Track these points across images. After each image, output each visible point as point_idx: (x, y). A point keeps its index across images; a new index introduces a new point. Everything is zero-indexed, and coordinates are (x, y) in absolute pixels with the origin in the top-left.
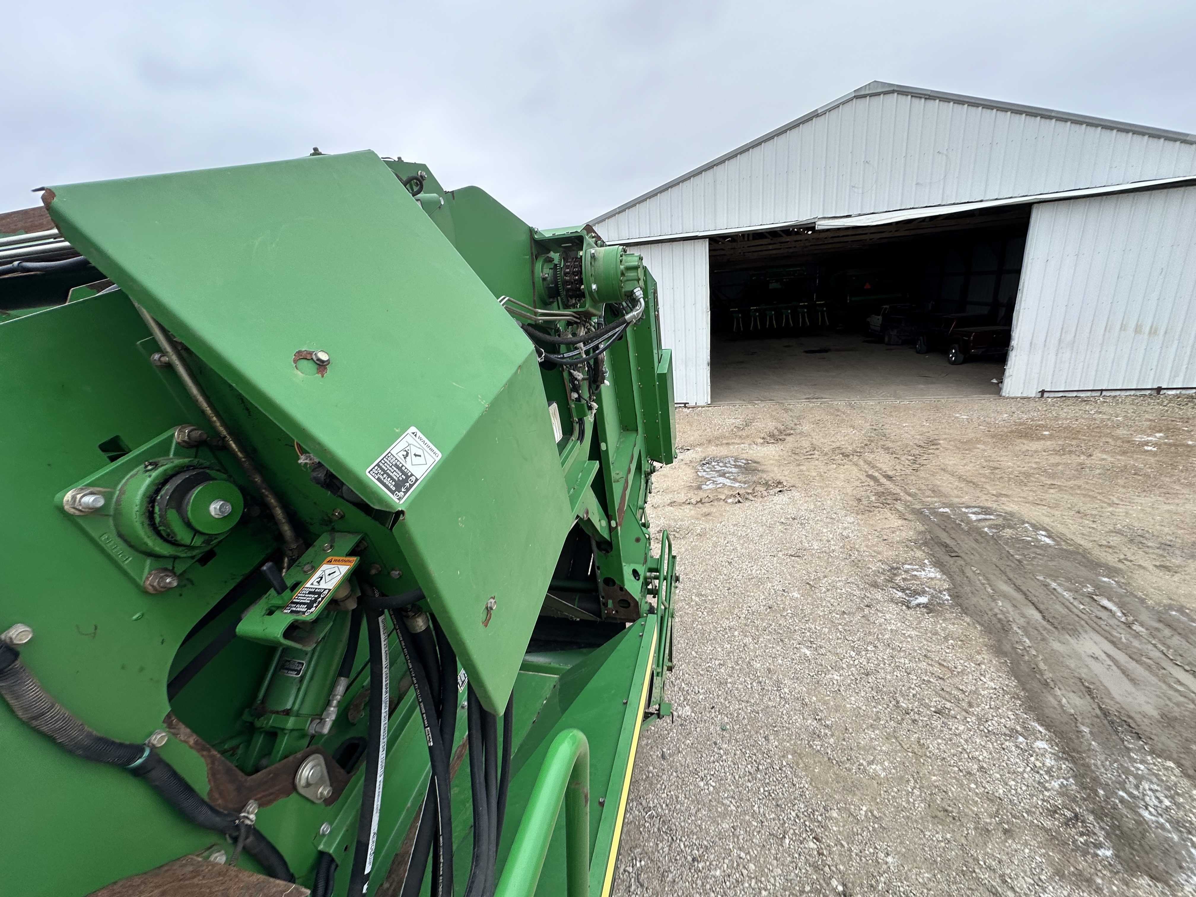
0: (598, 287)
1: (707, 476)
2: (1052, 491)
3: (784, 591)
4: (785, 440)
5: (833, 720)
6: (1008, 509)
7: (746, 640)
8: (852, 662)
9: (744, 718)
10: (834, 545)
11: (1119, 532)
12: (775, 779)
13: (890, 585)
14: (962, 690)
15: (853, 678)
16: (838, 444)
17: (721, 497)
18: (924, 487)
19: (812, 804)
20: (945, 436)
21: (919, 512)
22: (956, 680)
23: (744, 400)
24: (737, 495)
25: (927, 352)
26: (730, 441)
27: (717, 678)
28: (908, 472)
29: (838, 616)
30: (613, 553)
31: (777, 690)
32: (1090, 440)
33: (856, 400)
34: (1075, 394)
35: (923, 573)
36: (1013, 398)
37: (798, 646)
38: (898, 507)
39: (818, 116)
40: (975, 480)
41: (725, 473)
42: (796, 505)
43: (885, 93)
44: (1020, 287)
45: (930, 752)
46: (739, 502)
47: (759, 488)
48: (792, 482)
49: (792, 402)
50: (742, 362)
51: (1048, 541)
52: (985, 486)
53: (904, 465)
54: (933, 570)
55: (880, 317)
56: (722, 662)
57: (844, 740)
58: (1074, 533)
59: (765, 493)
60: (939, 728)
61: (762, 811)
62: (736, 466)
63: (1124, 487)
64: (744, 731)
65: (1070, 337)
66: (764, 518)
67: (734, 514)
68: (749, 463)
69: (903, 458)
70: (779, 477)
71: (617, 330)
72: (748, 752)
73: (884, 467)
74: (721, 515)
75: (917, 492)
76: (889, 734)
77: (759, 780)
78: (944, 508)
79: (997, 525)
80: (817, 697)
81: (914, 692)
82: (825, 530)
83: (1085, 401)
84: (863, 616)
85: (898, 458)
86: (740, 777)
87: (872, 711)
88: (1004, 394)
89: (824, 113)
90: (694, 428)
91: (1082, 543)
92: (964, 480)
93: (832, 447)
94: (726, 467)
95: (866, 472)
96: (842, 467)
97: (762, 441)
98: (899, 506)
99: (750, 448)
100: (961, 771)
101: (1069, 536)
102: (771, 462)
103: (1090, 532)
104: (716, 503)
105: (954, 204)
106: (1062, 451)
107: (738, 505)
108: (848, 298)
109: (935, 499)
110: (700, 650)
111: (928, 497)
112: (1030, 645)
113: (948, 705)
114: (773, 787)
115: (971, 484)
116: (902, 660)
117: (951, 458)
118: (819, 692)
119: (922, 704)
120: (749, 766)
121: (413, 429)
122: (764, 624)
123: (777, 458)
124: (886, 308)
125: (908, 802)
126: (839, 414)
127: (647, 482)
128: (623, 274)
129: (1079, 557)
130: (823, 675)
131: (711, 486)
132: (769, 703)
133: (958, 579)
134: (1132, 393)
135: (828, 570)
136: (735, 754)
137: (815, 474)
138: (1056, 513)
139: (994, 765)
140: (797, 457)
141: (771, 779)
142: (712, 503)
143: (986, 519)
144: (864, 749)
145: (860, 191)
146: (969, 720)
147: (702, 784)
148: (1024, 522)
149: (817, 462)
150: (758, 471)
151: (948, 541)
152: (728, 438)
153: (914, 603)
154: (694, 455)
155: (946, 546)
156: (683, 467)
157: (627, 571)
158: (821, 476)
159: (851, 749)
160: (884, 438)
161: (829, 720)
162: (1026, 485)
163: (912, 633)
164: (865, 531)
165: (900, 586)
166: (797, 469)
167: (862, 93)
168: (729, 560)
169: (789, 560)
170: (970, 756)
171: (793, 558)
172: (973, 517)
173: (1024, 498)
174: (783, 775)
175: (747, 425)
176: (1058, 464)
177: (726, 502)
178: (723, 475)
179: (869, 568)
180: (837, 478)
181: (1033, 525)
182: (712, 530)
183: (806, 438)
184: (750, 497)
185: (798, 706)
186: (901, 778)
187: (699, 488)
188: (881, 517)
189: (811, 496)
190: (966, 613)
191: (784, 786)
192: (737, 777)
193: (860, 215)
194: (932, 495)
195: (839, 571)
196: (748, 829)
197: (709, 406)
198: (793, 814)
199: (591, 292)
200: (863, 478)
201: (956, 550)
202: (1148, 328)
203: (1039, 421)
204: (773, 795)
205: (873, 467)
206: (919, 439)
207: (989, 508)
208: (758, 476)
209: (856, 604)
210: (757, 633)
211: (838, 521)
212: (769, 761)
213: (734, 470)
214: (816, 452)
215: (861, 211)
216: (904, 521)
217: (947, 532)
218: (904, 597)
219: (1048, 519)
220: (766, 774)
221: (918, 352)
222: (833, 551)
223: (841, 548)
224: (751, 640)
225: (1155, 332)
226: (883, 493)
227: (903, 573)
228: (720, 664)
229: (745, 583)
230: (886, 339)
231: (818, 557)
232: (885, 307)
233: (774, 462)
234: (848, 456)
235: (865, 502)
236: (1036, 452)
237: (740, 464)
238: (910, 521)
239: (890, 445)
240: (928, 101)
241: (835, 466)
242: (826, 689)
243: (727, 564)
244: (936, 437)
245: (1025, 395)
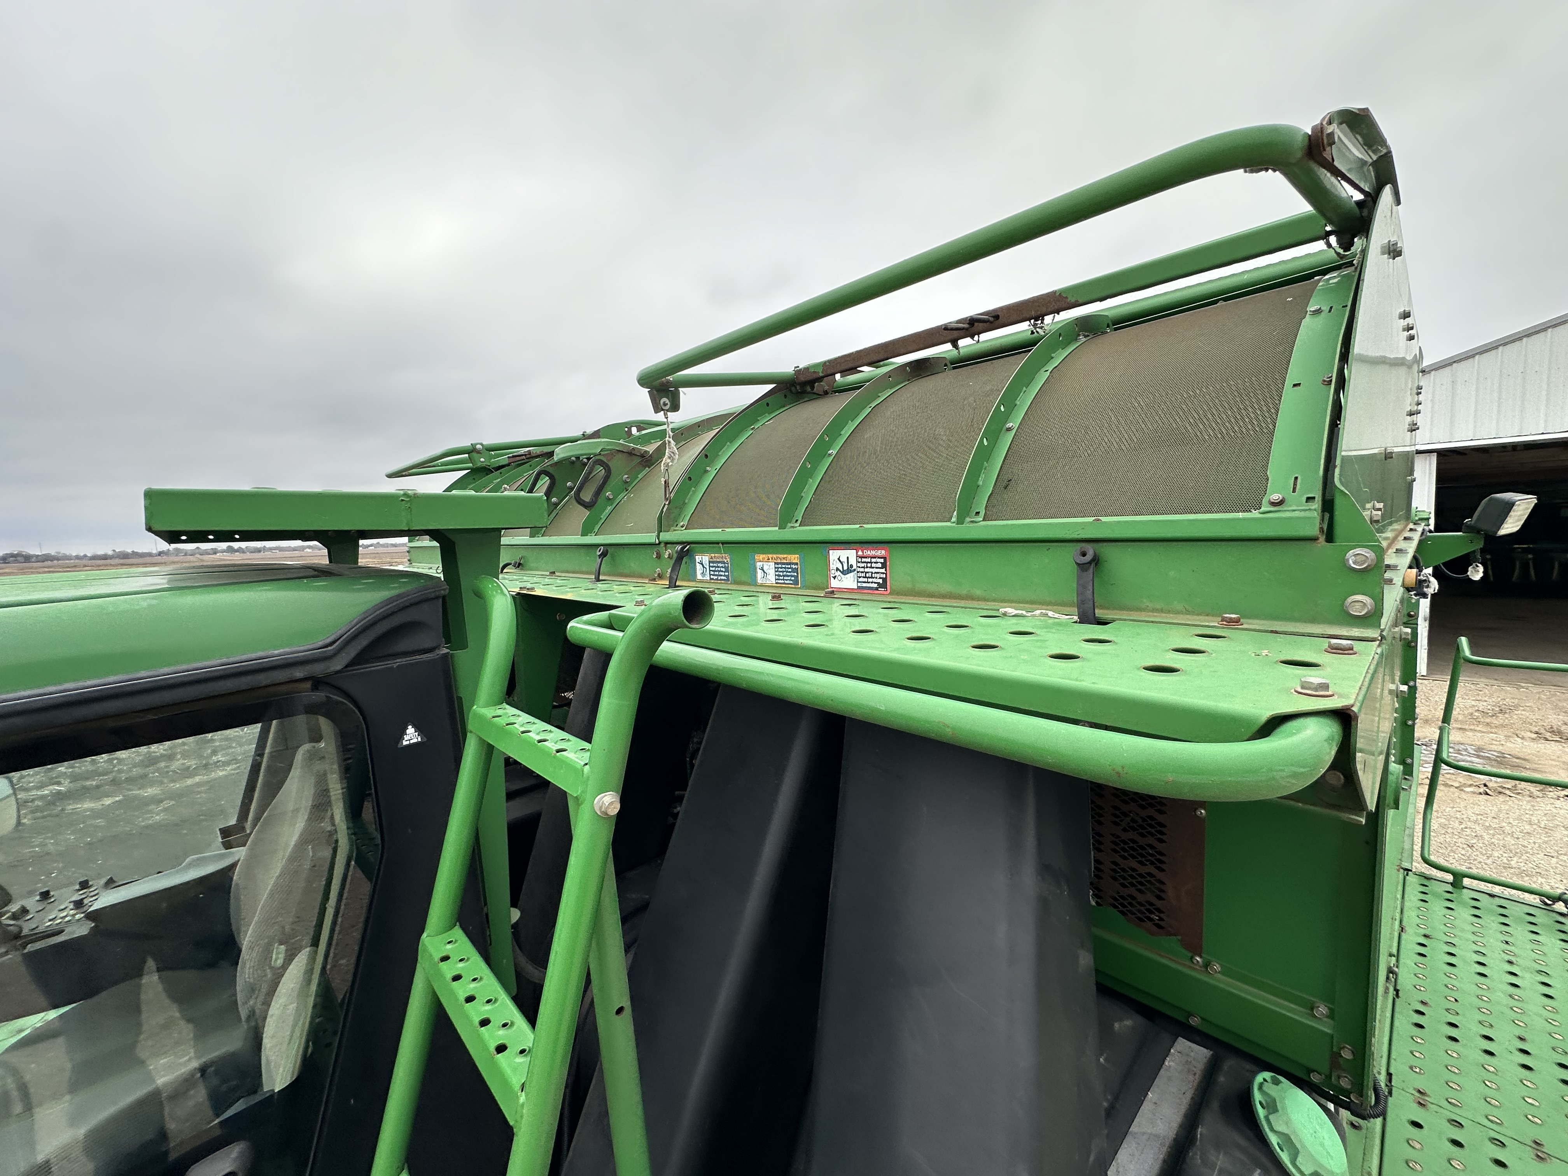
17: (1451, 783)
24: (1482, 786)
26: (1466, 726)
46: (1486, 793)
47: (1525, 786)
59: (1538, 793)
62: (1478, 756)
66: (1534, 818)
67: (1476, 803)
68: (1504, 757)
94: (1461, 754)
97: (1533, 735)
99: (1508, 741)
102: (1553, 762)
107: (1485, 796)
123: (1564, 760)
150: (1525, 768)
152: (1463, 722)
175: (1502, 712)
177: (1462, 790)
184: (1508, 792)
197: (1423, 677)
233: (1558, 763)
237: (1487, 755)
243: (1465, 846)
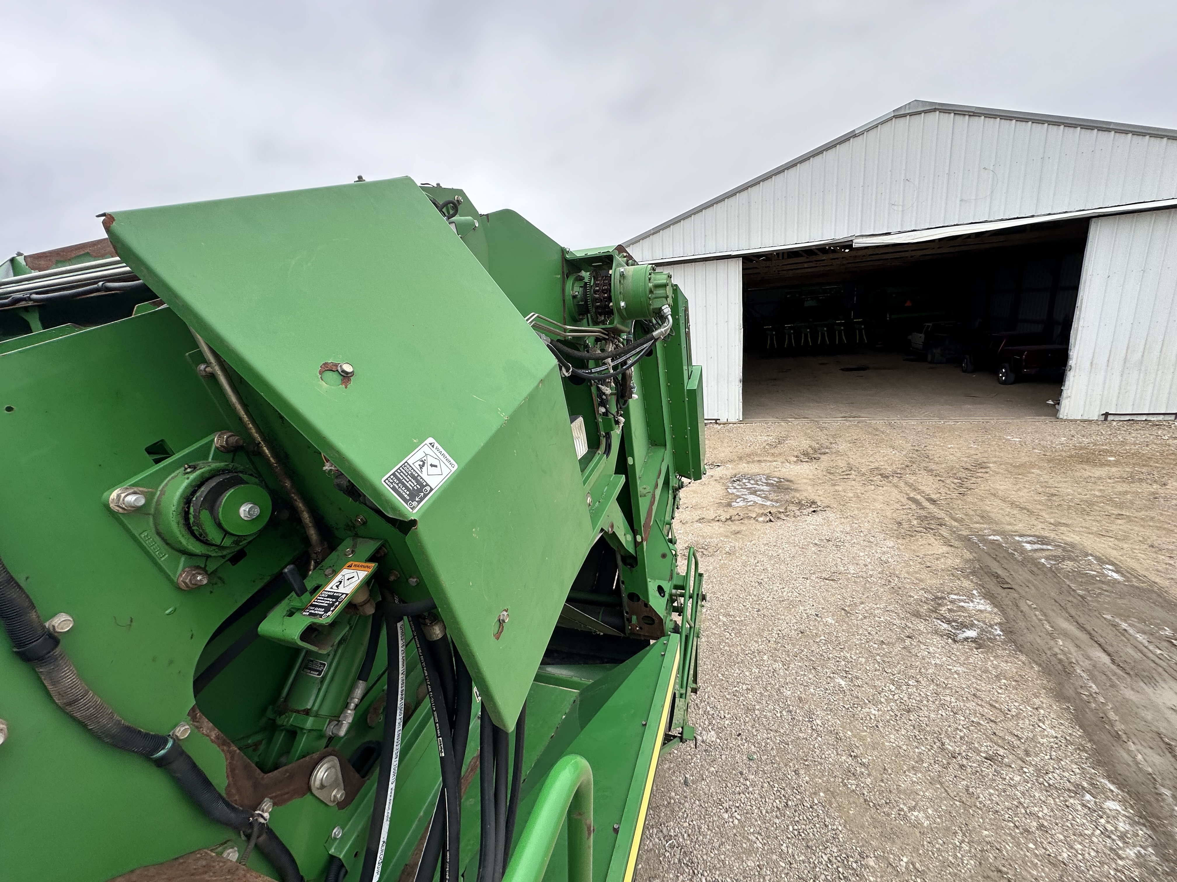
0: (626, 304)
1: (738, 493)
2: (1119, 521)
3: (817, 615)
4: (819, 458)
5: (870, 758)
6: (1068, 539)
7: (776, 665)
8: (891, 697)
9: (772, 749)
10: (873, 570)
12: (805, 818)
13: (934, 615)
14: (1017, 736)
15: (893, 714)
16: (876, 465)
17: (752, 515)
18: (972, 513)
19: (846, 849)
20: (994, 459)
21: (966, 539)
22: (1010, 724)
23: (777, 418)
24: (768, 514)
25: (973, 371)
26: (761, 459)
27: (744, 703)
28: (954, 496)
29: (876, 646)
30: (638, 568)
31: (809, 721)
32: (1163, 468)
33: (896, 419)
34: (1144, 418)
35: (971, 604)
36: (1071, 421)
37: (832, 675)
38: (942, 532)
39: (855, 136)
40: (1030, 507)
41: (756, 491)
42: (831, 527)
43: (926, 112)
44: (1078, 304)
45: (981, 803)
46: (771, 521)
47: (792, 507)
48: (826, 502)
49: (827, 420)
50: (775, 379)
51: (1116, 576)
52: (1041, 514)
53: (949, 489)
54: (982, 601)
55: (922, 335)
56: (749, 687)
57: (882, 781)
58: (1147, 570)
59: (798, 513)
60: (990, 777)
61: (790, 851)
62: (767, 484)
64: (772, 763)
65: (1136, 358)
66: (796, 539)
67: (765, 533)
68: (781, 482)
69: (948, 482)
70: (813, 497)
71: (645, 346)
72: (776, 785)
73: (928, 490)
74: (752, 534)
75: (964, 517)
76: (932, 779)
77: (788, 817)
78: (994, 535)
79: (1055, 556)
80: (852, 732)
81: (962, 734)
82: (862, 554)
83: (1157, 425)
84: (904, 648)
85: (943, 481)
86: (767, 812)
87: (914, 752)
88: (1061, 416)
89: (862, 133)
90: (726, 445)
91: (1157, 580)
92: (1017, 506)
93: (870, 467)
94: (758, 484)
95: (907, 494)
96: (881, 488)
97: (795, 459)
98: (944, 531)
99: (783, 467)
100: (1017, 828)
101: (1142, 572)
102: (805, 481)
103: (1167, 569)
104: (746, 521)
105: (1002, 220)
106: (1131, 479)
107: (770, 524)
108: (888, 316)
109: (985, 526)
110: (726, 673)
111: (977, 523)
112: (1097, 691)
113: (1001, 752)
114: (803, 826)
115: (1025, 511)
116: (948, 698)
117: (1002, 483)
118: (855, 727)
119: (971, 749)
120: (777, 801)
121: (431, 440)
122: (795, 650)
123: (810, 477)
124: (929, 326)
125: (955, 857)
126: (877, 433)
127: (675, 498)
128: (651, 292)
129: (1154, 596)
130: (860, 708)
131: (741, 504)
132: (800, 735)
133: (1012, 614)
135: (866, 596)
136: (762, 787)
137: (851, 495)
138: (1125, 546)
139: (1057, 824)
140: (831, 477)
141: (801, 817)
142: (742, 521)
143: (1043, 550)
144: (904, 792)
145: (900, 208)
146: (1025, 770)
147: (726, 816)
148: (1087, 555)
149: (853, 482)
150: (791, 489)
151: (1000, 572)
152: (760, 455)
153: (961, 636)
154: (725, 472)
155: (998, 576)
156: (713, 483)
157: (652, 587)
158: (858, 497)
159: (890, 791)
160: (927, 460)
161: (865, 758)
162: (1088, 514)
163: (959, 669)
164: (906, 557)
165: (945, 618)
166: (832, 489)
167: (902, 112)
168: (759, 581)
169: (823, 583)
170: (1028, 811)
171: (828, 581)
172: (1028, 547)
173: (1086, 528)
174: (814, 814)
175: (780, 443)
176: (1126, 493)
177: (757, 521)
178: (754, 492)
179: (910, 596)
180: (875, 500)
181: (1097, 558)
182: (741, 549)
183: (842, 458)
184: (782, 516)
185: (832, 740)
186: (947, 829)
187: (729, 505)
188: (924, 542)
189: (847, 517)
190: (1020, 651)
191: (815, 826)
192: (764, 812)
193: (900, 232)
194: (981, 521)
195: (878, 598)
196: (775, 870)
197: (740, 422)
198: (825, 858)
199: (619, 309)
200: (904, 500)
201: (1009, 581)
203: (1103, 445)
204: (803, 835)
205: (915, 490)
206: (966, 462)
207: (1046, 537)
208: (790, 495)
209: (896, 634)
210: (788, 659)
211: (876, 545)
212: (799, 797)
213: (765, 488)
214: (853, 472)
215: (902, 228)
216: (949, 548)
217: (998, 562)
218: (950, 629)
219: (1115, 552)
220: (795, 811)
221: (964, 371)
222: (871, 576)
223: (879, 573)
224: (781, 666)
226: (926, 517)
227: (949, 603)
228: (748, 689)
229: (775, 605)
230: (929, 358)
231: (855, 582)
232: (927, 324)
233: (807, 481)
234: (887, 477)
235: (906, 525)
236: (1100, 478)
237: (772, 482)
238: (957, 548)
239: (934, 467)
240: (972, 118)
241: (873, 487)
242: (862, 724)
243: (757, 584)
244: (985, 460)
245: (1085, 418)
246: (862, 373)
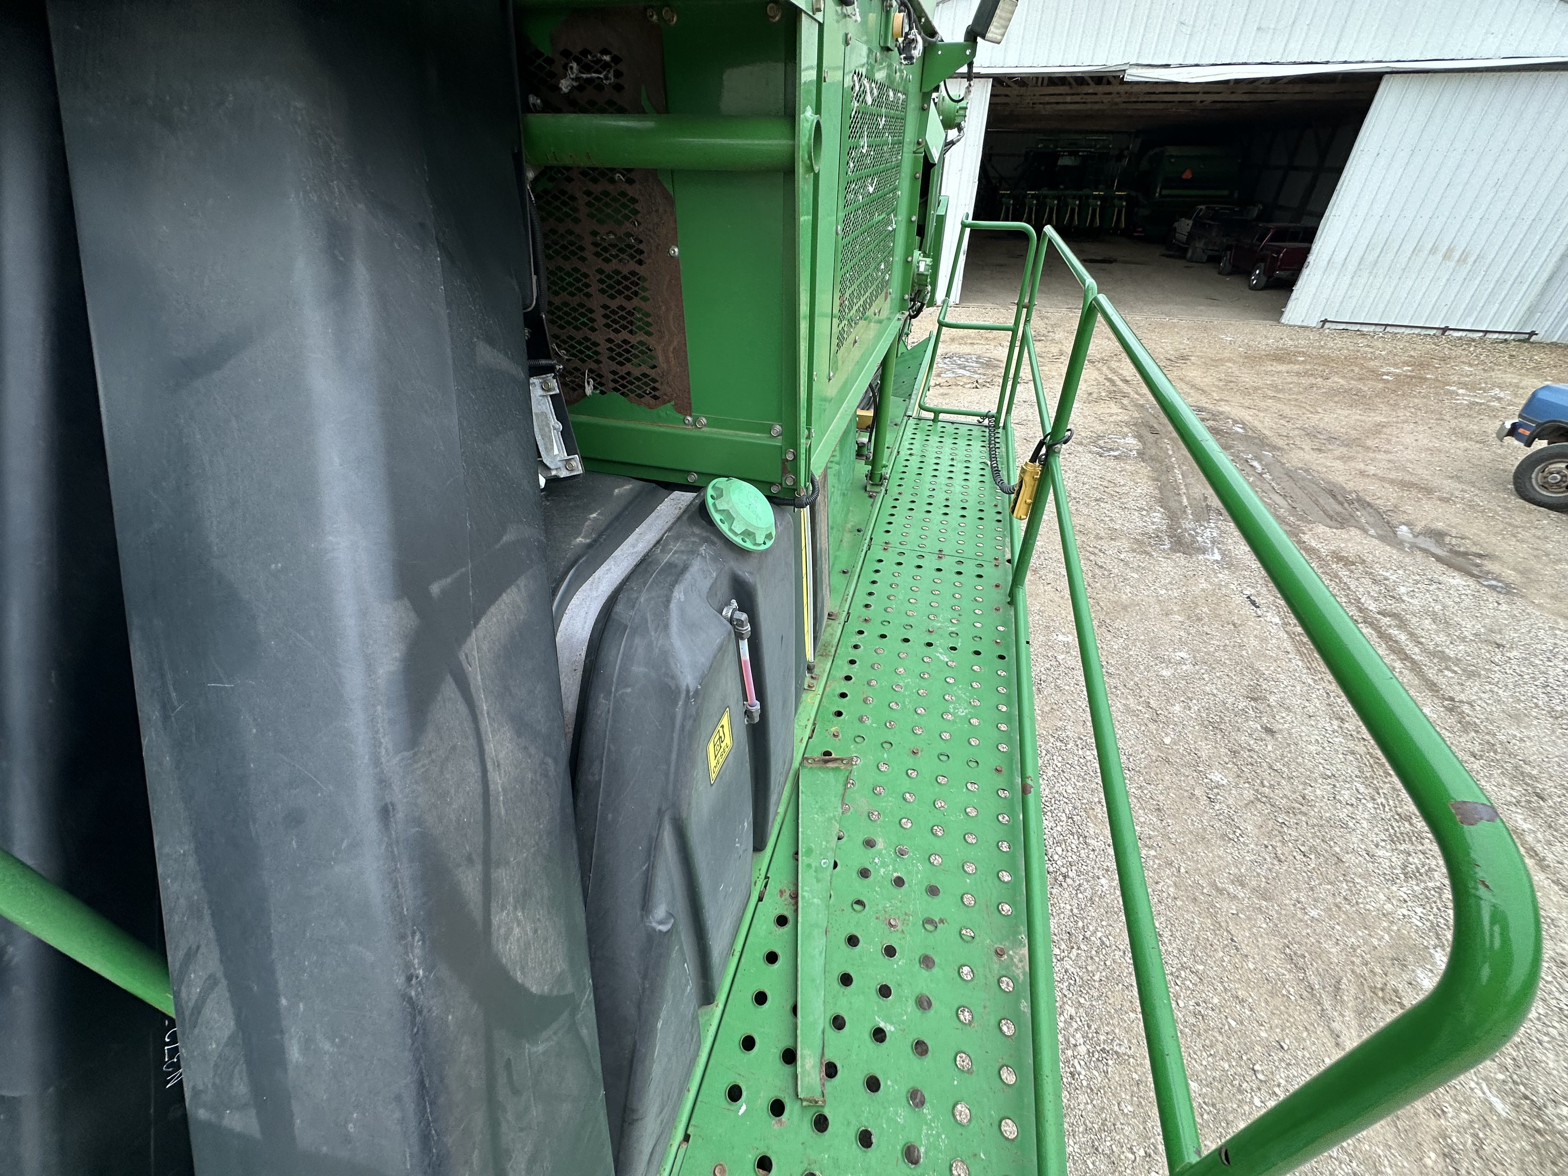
1: (947, 369)
2: (1270, 400)
6: (1221, 409)
11: (1303, 429)
13: (1092, 444)
17: (959, 384)
20: (1198, 354)
21: (1142, 406)
23: (997, 304)
24: (975, 383)
25: (1229, 274)
26: (974, 343)
32: (1337, 367)
34: (1358, 327)
35: (1123, 440)
36: (1291, 326)
38: (1122, 400)
40: (1206, 388)
41: (966, 367)
44: (1338, 187)
46: (977, 387)
47: (997, 379)
49: (1051, 310)
50: (1002, 265)
51: (1240, 430)
52: (1212, 393)
54: (1132, 439)
55: (1190, 222)
58: (1265, 427)
62: (977, 362)
63: (1336, 402)
65: (1371, 258)
67: (970, 395)
68: (991, 361)
73: (1126, 374)
74: (958, 395)
83: (1364, 334)
88: (1283, 321)
91: (1266, 432)
94: (968, 362)
95: (1106, 375)
98: (1125, 401)
99: (995, 349)
101: (1259, 428)
103: (1279, 427)
104: (954, 387)
105: (1295, 63)
106: (1303, 374)
107: (975, 390)
108: (1158, 190)
112: (1181, 478)
115: (1201, 392)
117: (1194, 372)
124: (1201, 210)
129: (1257, 440)
131: (951, 375)
133: (1149, 445)
134: (1417, 331)
137: (1054, 373)
138: (1261, 414)
139: (1121, 519)
140: (1041, 359)
142: (950, 386)
145: (1189, 31)
146: (1115, 503)
148: (1228, 418)
149: (1060, 365)
150: (1000, 367)
151: (1155, 426)
152: (974, 338)
153: (1106, 454)
155: (1152, 427)
162: (1250, 395)
163: (1097, 467)
164: (1087, 413)
165: (1100, 446)
170: (1107, 515)
173: (1241, 403)
176: (1292, 383)
177: (964, 387)
178: (964, 368)
179: (1079, 435)
181: (1235, 421)
184: (988, 385)
187: (939, 375)
188: (1105, 406)
190: (1144, 462)
193: (1181, 66)
197: (957, 305)
200: (1101, 378)
201: (1159, 430)
202: (1444, 250)
203: (1302, 347)
205: (1114, 372)
206: (1172, 354)
208: (998, 371)
213: (975, 365)
215: (1184, 60)
218: (1101, 451)
219: (1250, 417)
221: (1220, 273)
225: (1465, 261)
226: (1115, 391)
227: (1107, 439)
230: (1189, 254)
232: (1200, 207)
234: (1093, 362)
235: (1095, 395)
236: (1279, 372)
237: (982, 361)
244: (1190, 354)
245: (1305, 324)
246: (1106, 266)
